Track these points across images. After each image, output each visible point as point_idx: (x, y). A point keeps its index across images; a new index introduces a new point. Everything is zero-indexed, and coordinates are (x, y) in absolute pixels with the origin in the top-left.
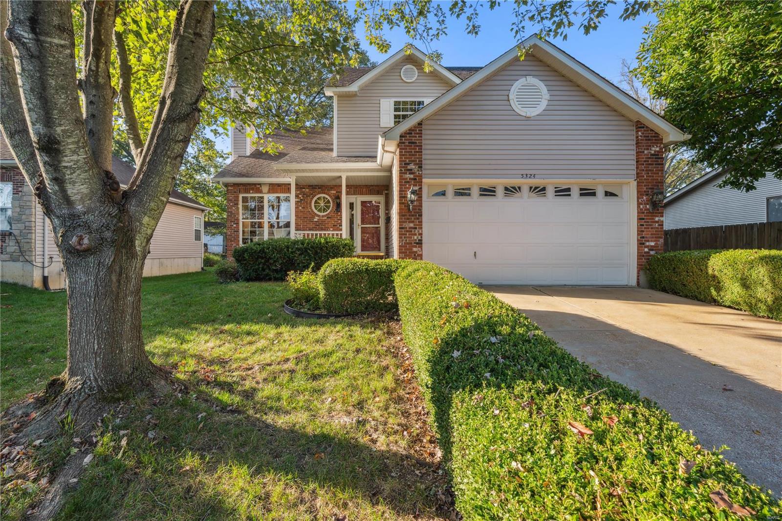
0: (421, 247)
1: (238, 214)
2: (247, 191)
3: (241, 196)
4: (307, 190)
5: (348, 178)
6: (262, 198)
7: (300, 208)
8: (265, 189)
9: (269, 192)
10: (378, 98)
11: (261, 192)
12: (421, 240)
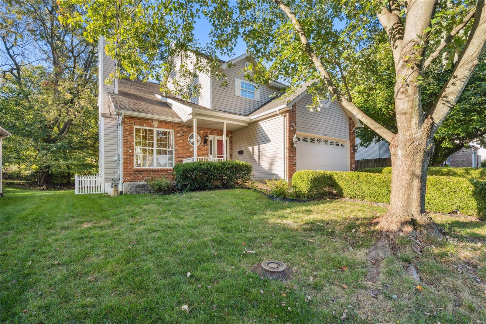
0: (296, 166)
1: (133, 142)
2: (141, 124)
3: (135, 127)
4: (186, 129)
5: (227, 124)
6: (153, 131)
7: (181, 141)
8: (156, 124)
9: (158, 127)
10: (234, 77)
11: (152, 126)
12: (296, 163)
